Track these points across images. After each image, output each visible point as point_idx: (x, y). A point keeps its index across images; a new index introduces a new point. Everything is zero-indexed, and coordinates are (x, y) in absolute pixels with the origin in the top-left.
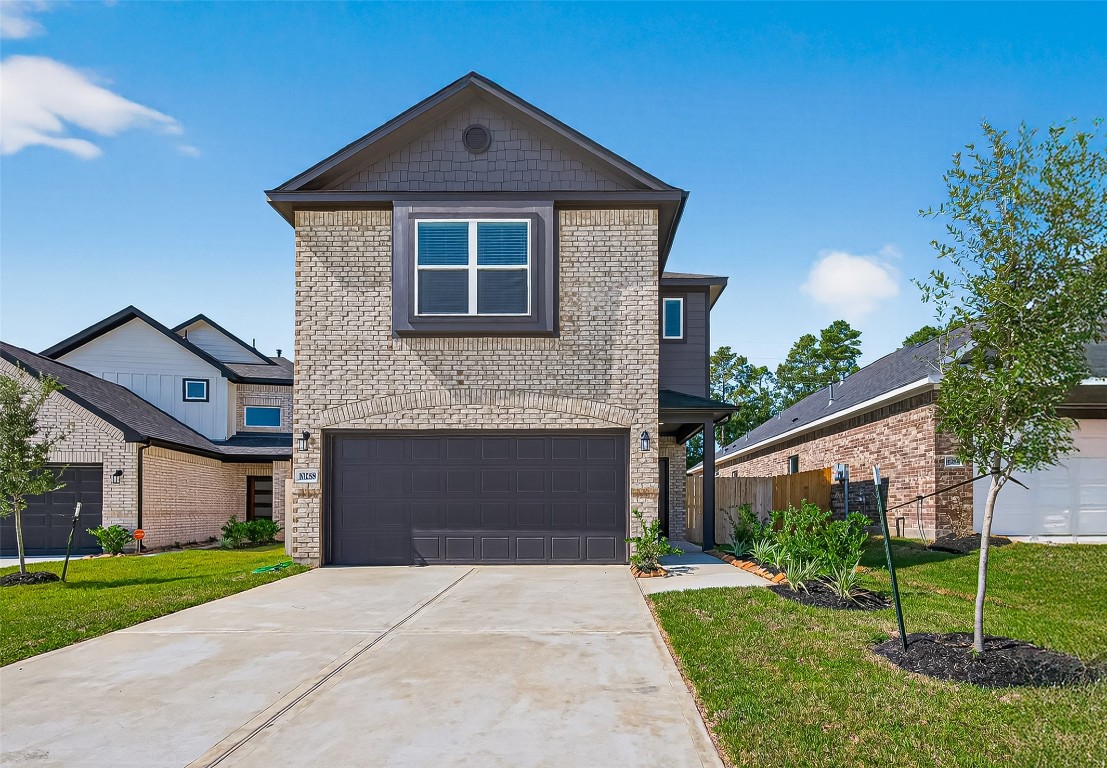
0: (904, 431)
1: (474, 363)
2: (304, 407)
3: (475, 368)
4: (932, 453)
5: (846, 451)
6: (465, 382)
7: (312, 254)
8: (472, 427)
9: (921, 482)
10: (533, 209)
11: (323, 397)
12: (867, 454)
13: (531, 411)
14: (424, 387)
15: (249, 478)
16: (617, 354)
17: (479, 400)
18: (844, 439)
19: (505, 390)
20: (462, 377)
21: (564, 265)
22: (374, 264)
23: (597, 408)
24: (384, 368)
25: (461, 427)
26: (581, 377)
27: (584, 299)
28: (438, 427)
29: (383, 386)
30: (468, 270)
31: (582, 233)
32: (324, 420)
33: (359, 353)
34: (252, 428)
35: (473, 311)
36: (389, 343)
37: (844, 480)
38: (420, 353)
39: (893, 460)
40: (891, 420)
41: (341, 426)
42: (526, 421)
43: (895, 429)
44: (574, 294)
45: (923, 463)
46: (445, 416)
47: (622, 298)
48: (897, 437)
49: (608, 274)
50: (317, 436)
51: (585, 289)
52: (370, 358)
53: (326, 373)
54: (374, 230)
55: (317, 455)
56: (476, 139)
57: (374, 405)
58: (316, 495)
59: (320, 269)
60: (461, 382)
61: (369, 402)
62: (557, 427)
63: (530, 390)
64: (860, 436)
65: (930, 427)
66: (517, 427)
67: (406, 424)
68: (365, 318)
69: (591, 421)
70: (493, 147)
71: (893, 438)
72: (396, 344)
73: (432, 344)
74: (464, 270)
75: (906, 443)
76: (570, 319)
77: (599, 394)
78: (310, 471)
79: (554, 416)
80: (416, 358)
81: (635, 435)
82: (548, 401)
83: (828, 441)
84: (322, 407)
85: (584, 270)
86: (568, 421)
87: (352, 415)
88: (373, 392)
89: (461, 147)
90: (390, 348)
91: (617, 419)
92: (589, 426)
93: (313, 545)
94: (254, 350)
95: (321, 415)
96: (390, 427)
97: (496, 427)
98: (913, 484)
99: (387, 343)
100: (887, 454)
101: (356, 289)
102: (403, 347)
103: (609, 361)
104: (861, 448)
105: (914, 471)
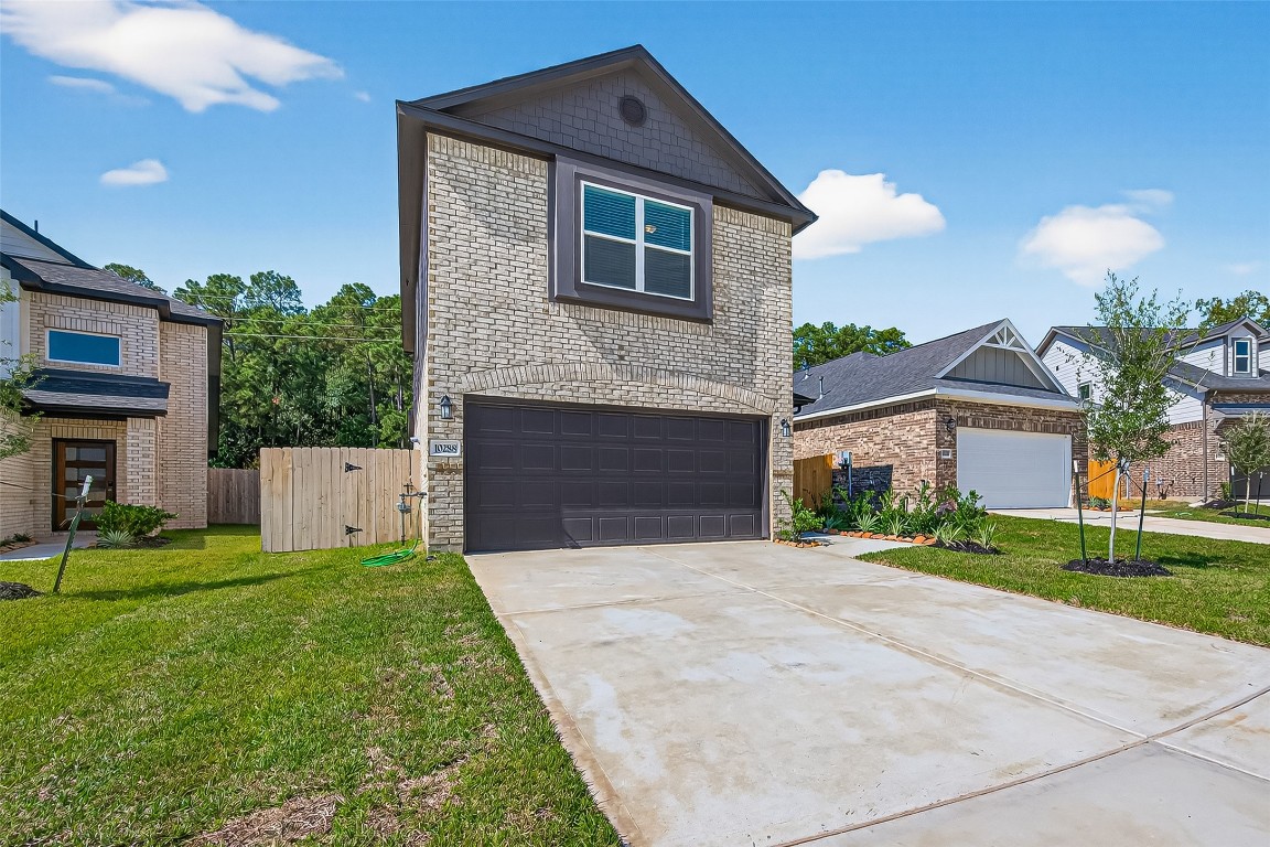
0: (908, 428)
1: (635, 339)
2: (442, 367)
3: (635, 344)
4: (933, 447)
5: (850, 441)
6: (626, 358)
7: (450, 188)
8: (633, 404)
9: (923, 469)
10: (696, 200)
11: (466, 358)
12: (871, 445)
13: (689, 393)
14: (583, 359)
15: (55, 441)
16: (760, 347)
17: (639, 377)
18: (848, 430)
19: (666, 370)
20: (623, 353)
21: (717, 257)
22: (527, 216)
23: (746, 395)
24: (539, 333)
25: (622, 403)
26: (732, 365)
27: (733, 293)
28: (598, 402)
29: (538, 352)
30: (634, 245)
31: (732, 229)
32: (468, 384)
33: (509, 312)
34: (63, 364)
35: (640, 287)
36: (546, 306)
37: (848, 466)
38: (580, 322)
39: (897, 450)
40: (896, 418)
41: (489, 393)
42: (684, 402)
43: (901, 426)
44: (725, 286)
45: (925, 454)
46: (607, 391)
47: (764, 298)
48: (901, 432)
49: (753, 272)
50: (459, 403)
51: (734, 283)
52: (523, 320)
53: (470, 330)
54: (526, 178)
55: (459, 424)
56: (633, 112)
57: (529, 373)
58: (457, 471)
59: (461, 208)
60: (622, 358)
61: (522, 369)
62: (712, 410)
63: (687, 373)
64: (865, 429)
65: (931, 426)
66: (676, 407)
67: (565, 396)
68: (518, 275)
69: (741, 406)
70: (648, 124)
71: (896, 433)
72: (553, 308)
73: (595, 314)
74: (630, 244)
75: (910, 438)
76: (722, 310)
77: (747, 381)
78: (451, 443)
79: (710, 399)
80: (575, 326)
81: (774, 423)
82: (704, 384)
83: (828, 431)
84: (464, 368)
85: (734, 267)
86: (722, 405)
87: (502, 382)
88: (528, 358)
89: (616, 114)
90: (546, 311)
91: (762, 406)
92: (738, 412)
93: (456, 529)
94: (35, 235)
95: (464, 378)
96: (546, 398)
97: (656, 406)
98: (916, 470)
99: (542, 306)
100: (891, 445)
101: (505, 240)
102: (561, 314)
103: (754, 352)
104: (865, 439)
105: (918, 461)
